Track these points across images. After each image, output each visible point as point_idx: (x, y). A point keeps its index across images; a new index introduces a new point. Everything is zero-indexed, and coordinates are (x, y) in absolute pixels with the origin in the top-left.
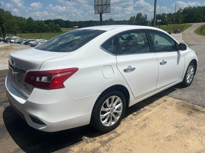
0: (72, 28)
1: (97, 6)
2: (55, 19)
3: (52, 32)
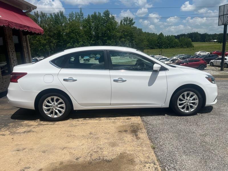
0: (210, 42)
1: (222, 15)
2: (189, 33)
3: (181, 48)
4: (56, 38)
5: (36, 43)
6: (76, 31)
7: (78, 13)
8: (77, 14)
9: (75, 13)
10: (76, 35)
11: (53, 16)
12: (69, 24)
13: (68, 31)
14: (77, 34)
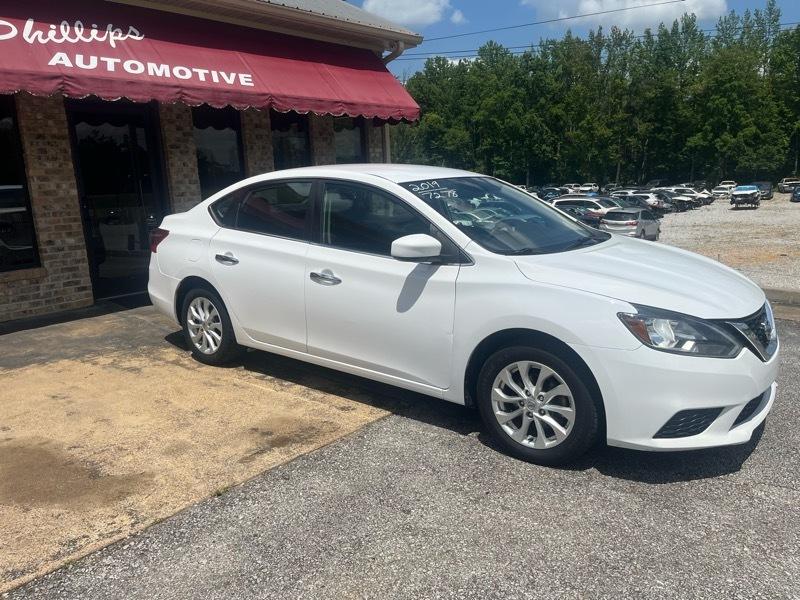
4: (652, 115)
5: (578, 136)
6: (736, 83)
7: (756, 15)
8: (753, 17)
9: (742, 16)
10: (732, 101)
11: (656, 38)
12: (711, 58)
13: (699, 87)
14: (735, 95)
